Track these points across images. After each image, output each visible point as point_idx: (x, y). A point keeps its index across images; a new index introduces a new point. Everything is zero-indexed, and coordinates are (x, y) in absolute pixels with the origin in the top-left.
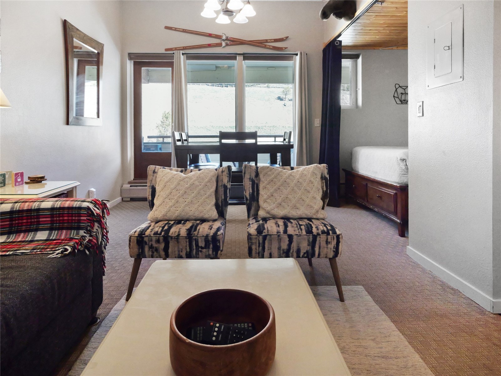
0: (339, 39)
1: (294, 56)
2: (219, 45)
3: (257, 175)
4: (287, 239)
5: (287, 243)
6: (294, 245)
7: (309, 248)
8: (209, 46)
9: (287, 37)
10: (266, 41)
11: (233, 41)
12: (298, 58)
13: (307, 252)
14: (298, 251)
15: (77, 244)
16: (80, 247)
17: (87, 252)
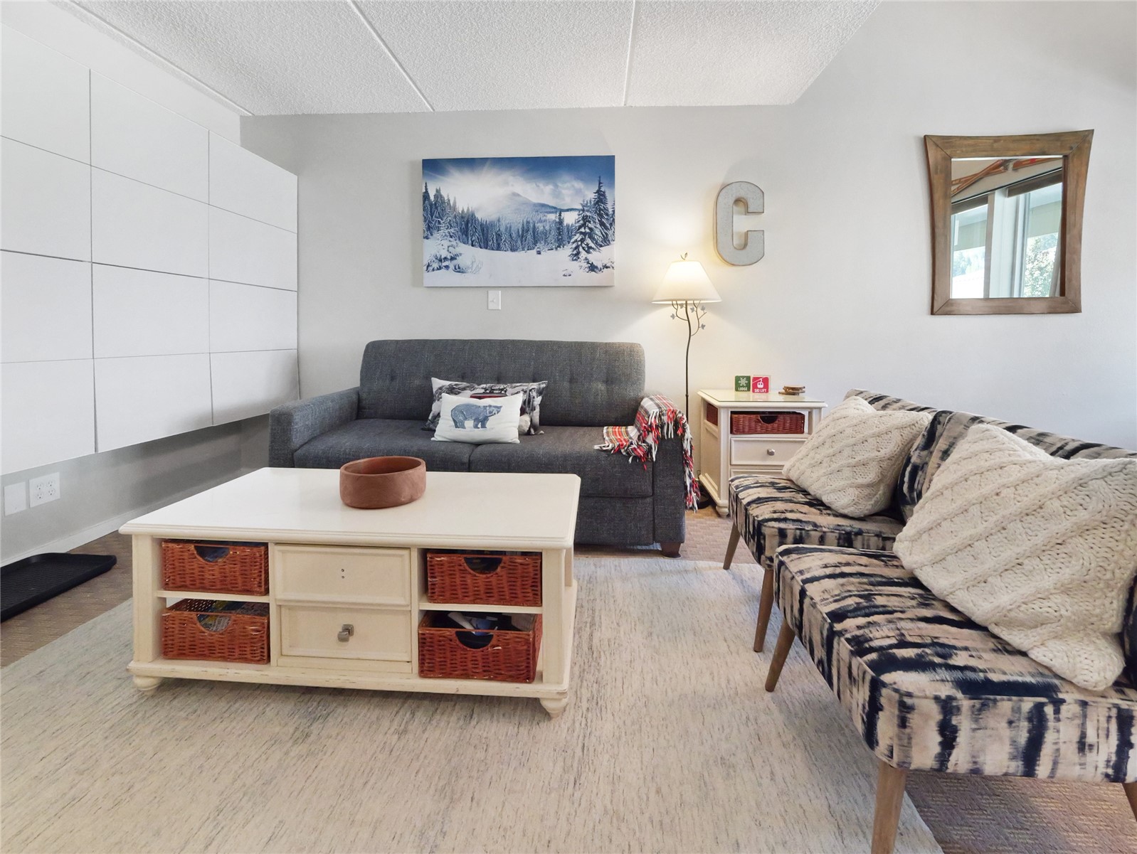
15: (619, 446)
16: (622, 451)
17: (630, 460)
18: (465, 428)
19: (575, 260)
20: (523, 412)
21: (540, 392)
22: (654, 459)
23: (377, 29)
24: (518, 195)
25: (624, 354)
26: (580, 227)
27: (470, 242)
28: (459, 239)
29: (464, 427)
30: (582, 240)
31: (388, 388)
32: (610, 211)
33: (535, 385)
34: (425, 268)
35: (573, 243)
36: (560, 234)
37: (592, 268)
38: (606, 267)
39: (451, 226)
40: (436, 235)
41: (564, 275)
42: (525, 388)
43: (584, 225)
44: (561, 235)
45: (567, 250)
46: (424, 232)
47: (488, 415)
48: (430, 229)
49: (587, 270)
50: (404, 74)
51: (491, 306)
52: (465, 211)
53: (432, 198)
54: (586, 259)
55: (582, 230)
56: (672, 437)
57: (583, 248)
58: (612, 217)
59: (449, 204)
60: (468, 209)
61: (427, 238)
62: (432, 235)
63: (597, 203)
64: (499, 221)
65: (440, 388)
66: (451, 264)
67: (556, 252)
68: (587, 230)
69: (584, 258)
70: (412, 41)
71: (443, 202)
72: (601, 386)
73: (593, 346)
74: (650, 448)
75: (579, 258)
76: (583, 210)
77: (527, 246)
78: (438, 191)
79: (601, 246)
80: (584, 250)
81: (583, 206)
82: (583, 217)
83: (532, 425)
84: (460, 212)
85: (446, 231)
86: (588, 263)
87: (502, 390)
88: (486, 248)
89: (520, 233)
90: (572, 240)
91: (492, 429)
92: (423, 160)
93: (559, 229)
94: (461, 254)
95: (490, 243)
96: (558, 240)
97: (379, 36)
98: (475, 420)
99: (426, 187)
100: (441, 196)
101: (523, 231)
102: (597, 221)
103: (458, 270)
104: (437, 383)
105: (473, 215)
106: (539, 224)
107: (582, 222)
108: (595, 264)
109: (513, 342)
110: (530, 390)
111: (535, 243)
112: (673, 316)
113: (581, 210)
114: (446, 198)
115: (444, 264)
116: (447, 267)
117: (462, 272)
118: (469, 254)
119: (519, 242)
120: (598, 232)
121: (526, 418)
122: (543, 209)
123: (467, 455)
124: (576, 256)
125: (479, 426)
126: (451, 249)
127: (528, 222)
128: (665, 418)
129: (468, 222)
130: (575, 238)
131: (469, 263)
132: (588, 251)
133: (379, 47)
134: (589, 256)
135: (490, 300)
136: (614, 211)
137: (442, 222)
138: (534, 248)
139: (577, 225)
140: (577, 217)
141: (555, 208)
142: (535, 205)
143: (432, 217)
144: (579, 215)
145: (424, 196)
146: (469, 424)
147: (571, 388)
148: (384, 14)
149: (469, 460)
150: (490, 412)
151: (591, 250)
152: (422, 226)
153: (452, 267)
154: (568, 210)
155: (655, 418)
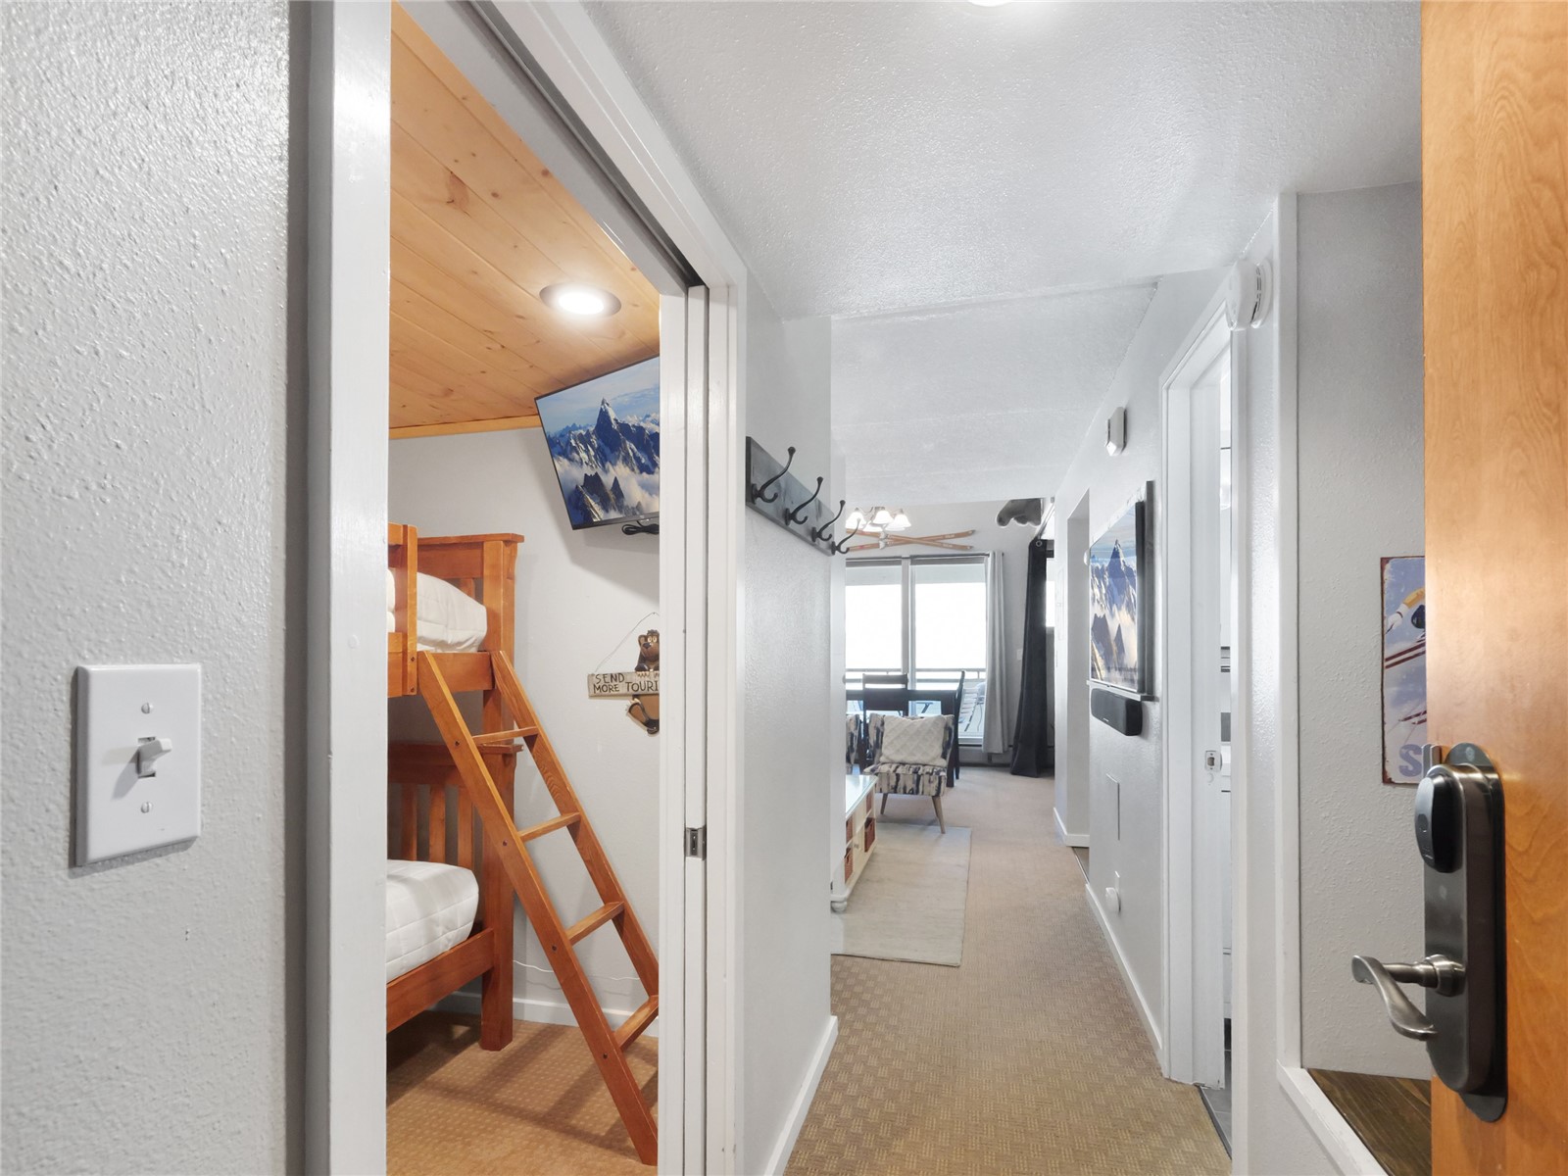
0: (1044, 537)
1: (985, 557)
2: (877, 546)
3: (883, 724)
4: (895, 778)
5: (895, 780)
6: (901, 783)
7: (914, 786)
8: (862, 547)
9: (973, 532)
10: (944, 537)
11: (897, 540)
12: (990, 559)
13: (912, 789)
14: (905, 788)
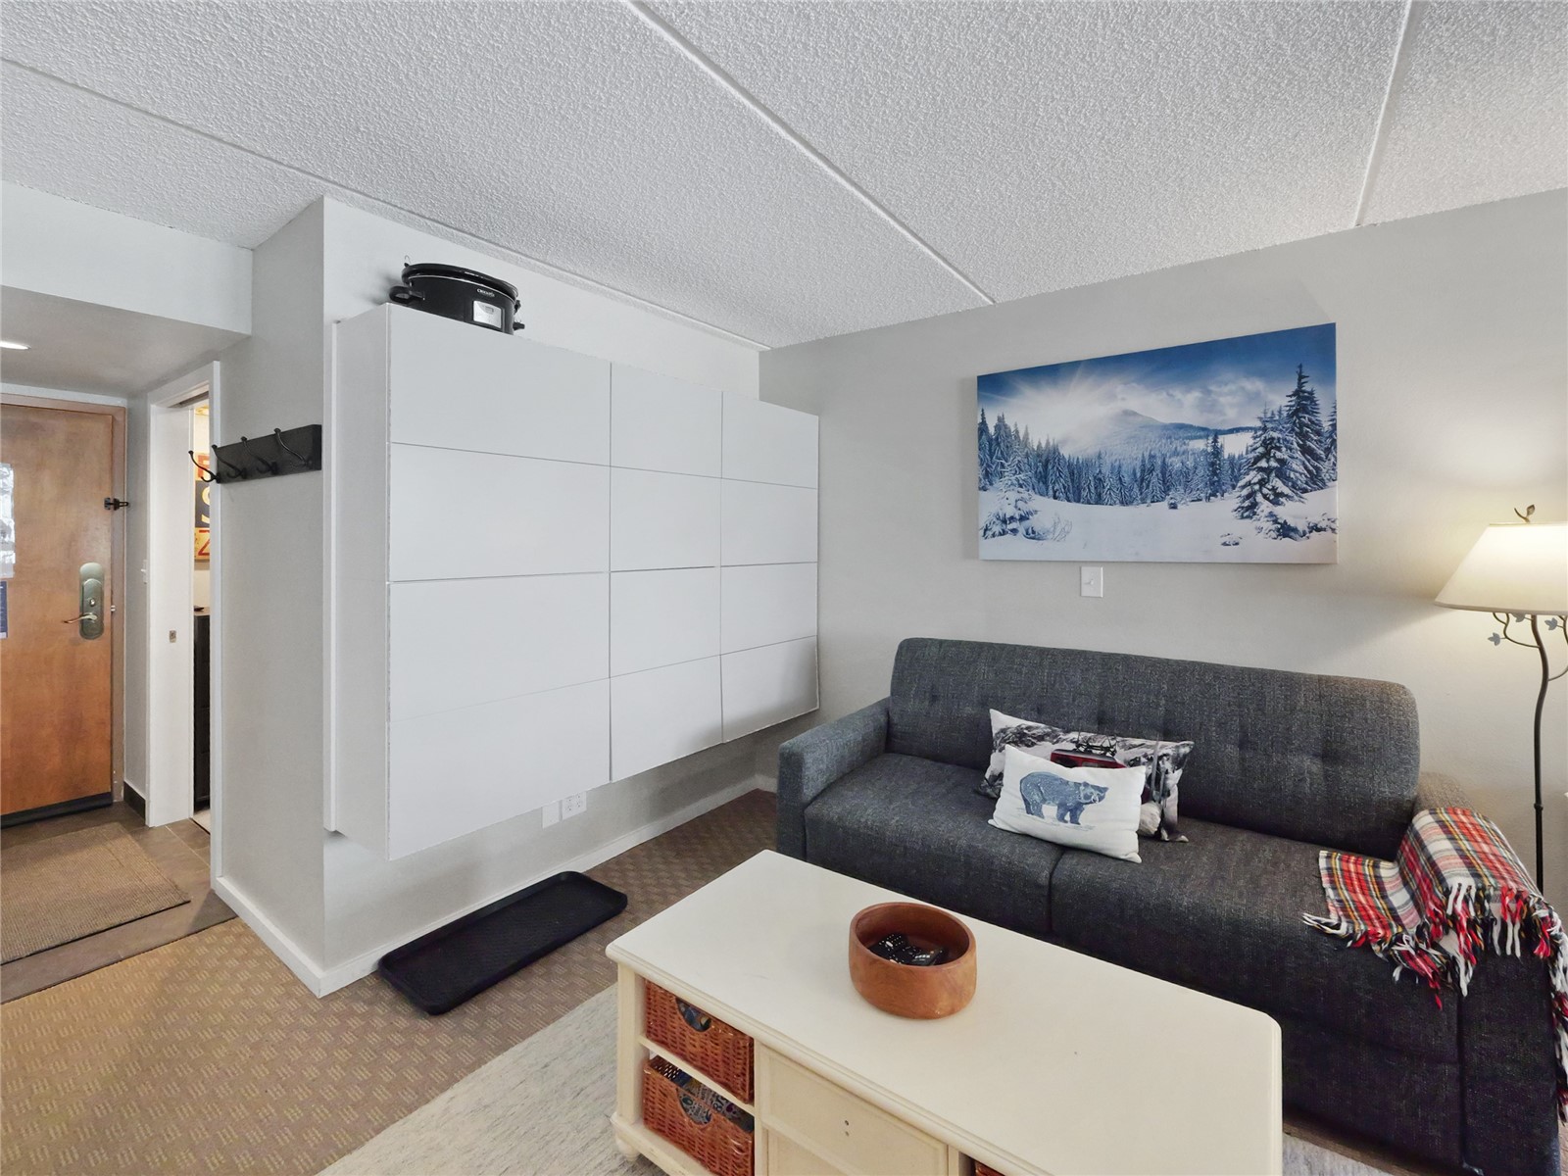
15: (1366, 934)
16: (1376, 948)
17: (1396, 974)
18: (1043, 818)
19: (1247, 517)
20: (1146, 797)
21: (1178, 762)
22: (1465, 992)
23: (912, 228)
24: (1134, 414)
25: (1363, 705)
26: (1257, 459)
27: (1051, 492)
28: (1034, 489)
29: (1041, 815)
30: (1262, 483)
31: (928, 713)
32: (1326, 426)
33: (1168, 748)
34: (982, 532)
35: (1243, 487)
36: (1214, 473)
37: (1285, 531)
38: (1316, 529)
39: (1020, 469)
40: (998, 484)
41: (1225, 544)
42: (1150, 752)
43: (1266, 455)
44: (1217, 476)
45: (1231, 501)
46: (980, 480)
47: (1083, 801)
48: (989, 476)
49: (1274, 535)
50: (950, 270)
51: (1086, 591)
52: (1043, 445)
53: (992, 430)
54: (1271, 514)
55: (1263, 464)
56: (1518, 954)
57: (1265, 497)
58: (1331, 436)
59: (1017, 437)
60: (1048, 443)
61: (984, 489)
62: (991, 484)
63: (1296, 413)
64: (1099, 457)
65: (1003, 731)
66: (1022, 527)
67: (1208, 504)
68: (1273, 464)
69: (1266, 513)
70: (960, 230)
71: (1008, 435)
72: (1311, 766)
73: (1290, 682)
74: (1452, 963)
75: (1255, 514)
76: (1265, 429)
77: (1150, 496)
78: (1001, 420)
79: (1305, 491)
80: (1268, 499)
81: (1264, 422)
82: (1264, 442)
83: (1165, 823)
84: (1035, 448)
85: (1014, 478)
86: (1276, 522)
87: (1107, 749)
88: (1078, 501)
89: (1138, 475)
90: (1241, 483)
91: (1091, 828)
92: (979, 377)
93: (1213, 464)
94: (1036, 512)
95: (1084, 494)
96: (1212, 484)
97: (915, 236)
98: (1060, 806)
99: (983, 415)
100: (1006, 426)
101: (1143, 471)
102: (1295, 445)
103: (1032, 535)
104: (1000, 721)
105: (1056, 450)
106: (1173, 459)
107: (1261, 450)
108: (1291, 523)
109: (1126, 659)
110: (1160, 758)
111: (1166, 491)
112: (1495, 639)
113: (1260, 429)
114: (1013, 429)
115: (1010, 527)
116: (1015, 531)
117: (1039, 539)
118: (1048, 510)
119: (1136, 490)
120: (1297, 466)
121: (1153, 809)
122: (1181, 433)
123: (1046, 873)
124: (1249, 510)
125: (1067, 817)
126: (1020, 504)
127: (1152, 457)
128: (1494, 908)
129: (1047, 461)
130: (1248, 478)
131: (1048, 525)
132: (1276, 498)
133: (915, 247)
134: (1278, 510)
135: (1083, 581)
136: (1334, 426)
137: (1006, 464)
138: (1163, 499)
139: (1252, 455)
140: (1251, 442)
141: (1204, 429)
142: (1165, 427)
143: (992, 458)
144: (1255, 438)
145: (979, 429)
146: (1050, 810)
147: (1243, 759)
148: (920, 209)
149: (1050, 882)
150: (1087, 797)
151: (1282, 500)
152: (977, 472)
153: (1022, 530)
154: (1231, 431)
155: (1466, 900)
